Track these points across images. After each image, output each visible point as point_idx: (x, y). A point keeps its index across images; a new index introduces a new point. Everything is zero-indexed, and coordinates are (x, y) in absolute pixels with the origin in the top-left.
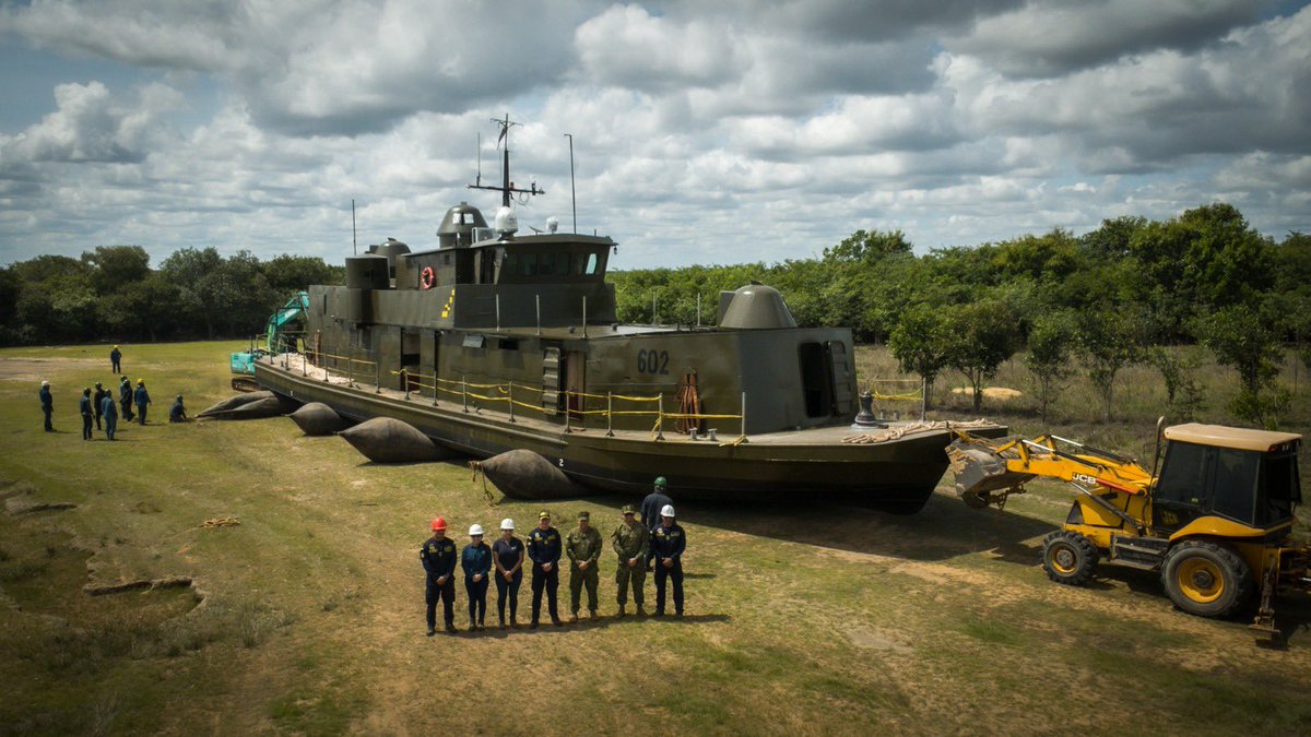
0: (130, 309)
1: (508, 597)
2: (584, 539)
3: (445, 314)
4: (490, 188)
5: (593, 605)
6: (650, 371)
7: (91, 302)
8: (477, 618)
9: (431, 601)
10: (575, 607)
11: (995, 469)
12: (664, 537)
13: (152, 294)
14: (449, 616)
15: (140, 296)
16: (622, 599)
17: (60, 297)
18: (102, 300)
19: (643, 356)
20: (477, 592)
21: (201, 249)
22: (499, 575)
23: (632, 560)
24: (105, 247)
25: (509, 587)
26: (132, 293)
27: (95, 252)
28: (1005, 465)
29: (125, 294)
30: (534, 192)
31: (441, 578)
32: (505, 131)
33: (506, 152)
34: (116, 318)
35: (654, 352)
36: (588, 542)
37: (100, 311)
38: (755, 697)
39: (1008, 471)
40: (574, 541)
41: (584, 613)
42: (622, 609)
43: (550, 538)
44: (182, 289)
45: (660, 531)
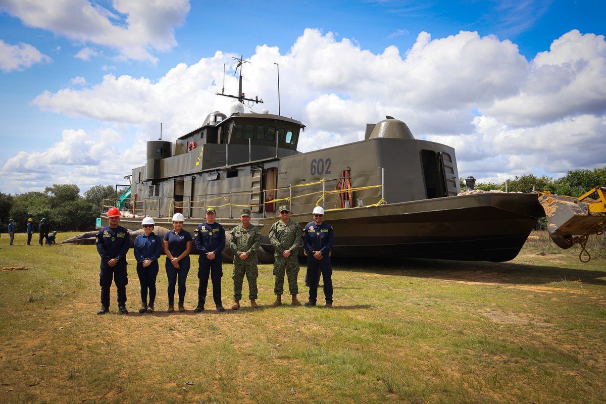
0: (66, 214)
1: (177, 284)
2: (245, 233)
3: (197, 164)
4: (230, 96)
5: (253, 295)
6: (319, 173)
7: (47, 211)
8: (148, 302)
9: (105, 284)
10: (238, 297)
11: (579, 212)
12: (315, 233)
13: (78, 208)
14: (122, 298)
15: (71, 208)
16: (279, 291)
17: (32, 208)
18: (53, 210)
19: (314, 164)
20: (148, 277)
21: (106, 186)
22: (168, 262)
23: (286, 251)
24: (58, 185)
25: (177, 274)
26: (68, 207)
27: (52, 187)
28: (587, 209)
29: (64, 207)
30: (257, 101)
31: (113, 260)
32: (240, 64)
33: (241, 77)
34: (58, 219)
35: (321, 160)
36: (248, 235)
37: (51, 215)
38: (402, 354)
39: (589, 214)
40: (237, 235)
41: (245, 302)
42: (279, 299)
43: (215, 230)
44: (94, 205)
45: (312, 229)
